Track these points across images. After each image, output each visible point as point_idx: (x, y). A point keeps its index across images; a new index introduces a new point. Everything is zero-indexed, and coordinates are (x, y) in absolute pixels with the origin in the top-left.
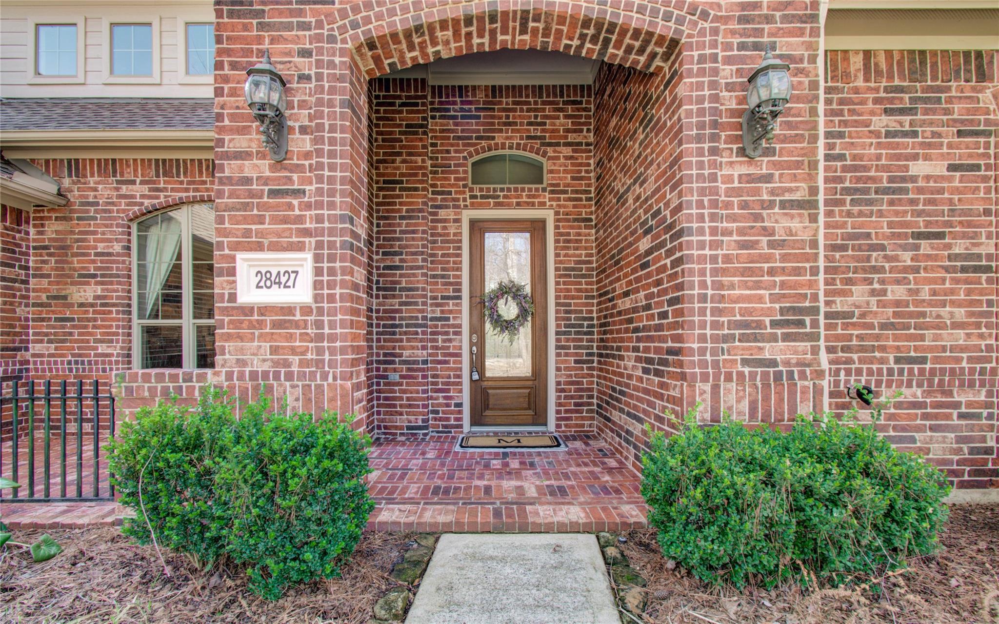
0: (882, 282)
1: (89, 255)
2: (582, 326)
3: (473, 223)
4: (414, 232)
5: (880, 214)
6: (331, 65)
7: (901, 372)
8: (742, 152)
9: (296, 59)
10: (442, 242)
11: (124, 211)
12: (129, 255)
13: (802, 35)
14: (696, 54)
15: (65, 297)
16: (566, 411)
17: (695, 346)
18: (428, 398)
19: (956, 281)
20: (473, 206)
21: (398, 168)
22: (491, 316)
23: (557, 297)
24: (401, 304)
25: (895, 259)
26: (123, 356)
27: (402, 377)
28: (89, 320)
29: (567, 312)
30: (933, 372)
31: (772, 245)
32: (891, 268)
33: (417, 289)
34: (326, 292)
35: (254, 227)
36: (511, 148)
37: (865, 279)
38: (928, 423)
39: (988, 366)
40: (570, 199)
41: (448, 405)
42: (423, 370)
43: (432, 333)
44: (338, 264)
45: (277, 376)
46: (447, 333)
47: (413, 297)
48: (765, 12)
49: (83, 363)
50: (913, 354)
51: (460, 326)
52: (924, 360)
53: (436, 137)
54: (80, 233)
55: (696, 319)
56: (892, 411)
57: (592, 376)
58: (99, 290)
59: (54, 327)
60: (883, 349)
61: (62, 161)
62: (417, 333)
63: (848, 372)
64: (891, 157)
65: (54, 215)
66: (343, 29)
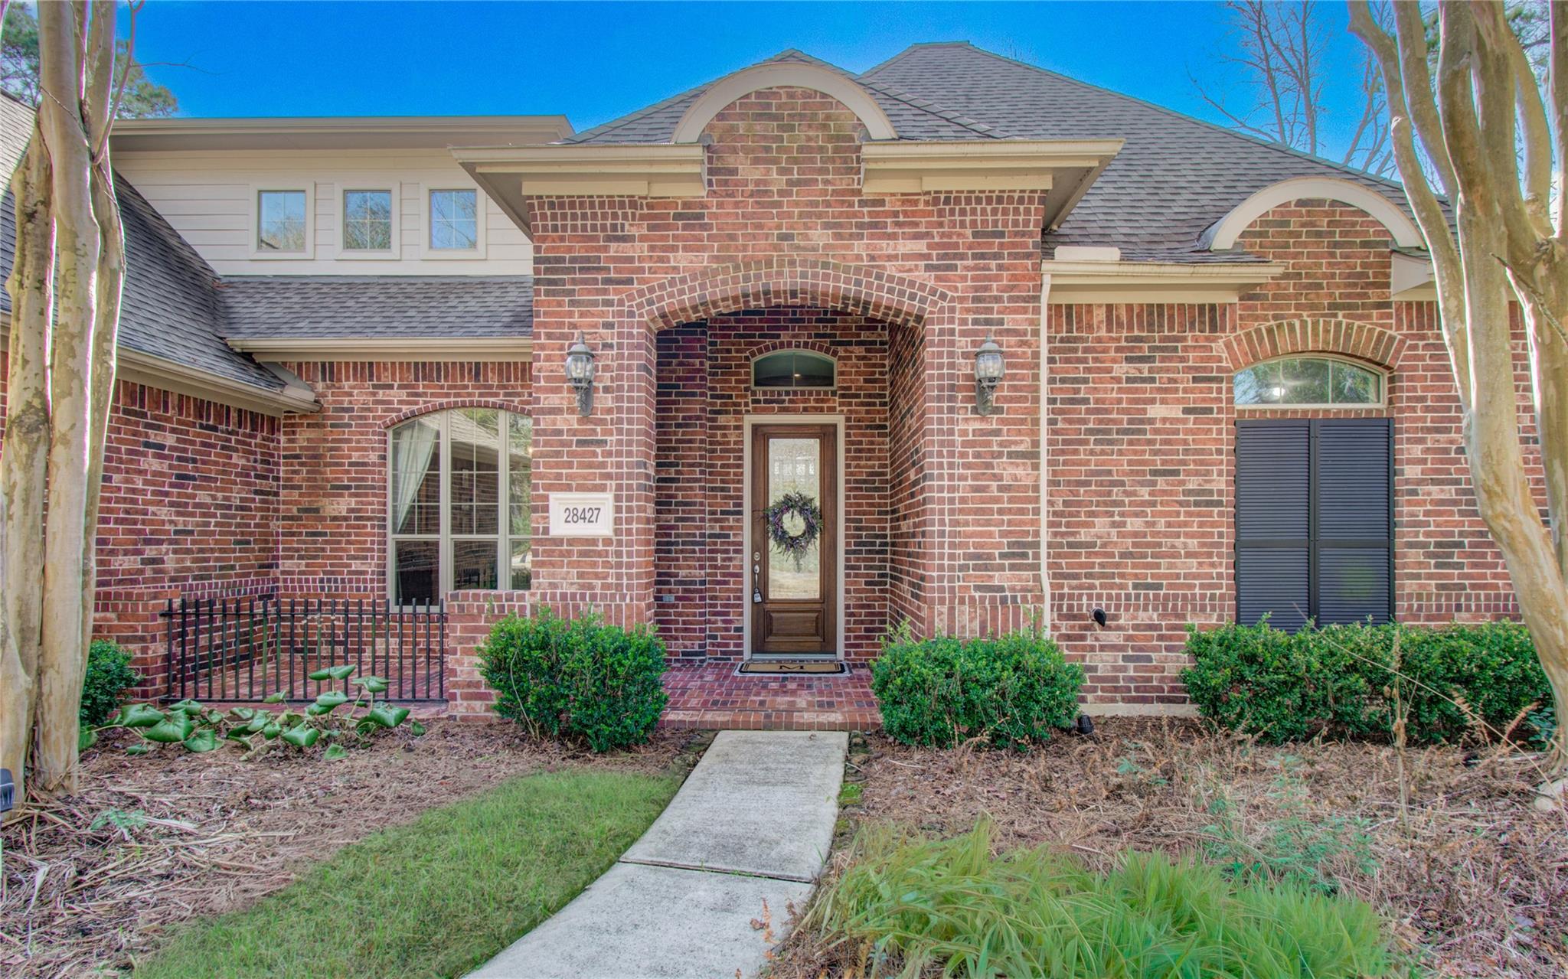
0: (1122, 514)
1: (343, 464)
2: (873, 544)
3: (756, 428)
4: (690, 441)
5: (1121, 453)
6: (630, 335)
7: (1137, 597)
8: (975, 410)
9: (601, 330)
10: (722, 451)
11: (380, 417)
12: (384, 465)
13: (1026, 312)
14: (936, 328)
15: (317, 510)
16: (856, 638)
17: (935, 574)
18: (706, 622)
19: (1189, 514)
20: (756, 411)
21: (674, 371)
22: (775, 532)
23: (847, 513)
24: (677, 520)
25: (1134, 494)
26: (379, 573)
27: (677, 598)
28: (342, 535)
29: (857, 529)
30: (1166, 597)
31: (1001, 489)
32: (1131, 502)
33: (695, 504)
34: (624, 526)
35: (564, 471)
36: (798, 346)
37: (1107, 512)
38: (1163, 644)
39: (1218, 592)
40: (862, 404)
41: (727, 630)
42: (701, 591)
43: (711, 551)
44: (634, 504)
45: (583, 597)
46: (727, 551)
47: (690, 512)
48: (995, 293)
49: (336, 581)
50: (1149, 581)
51: (741, 544)
52: (1159, 587)
53: (715, 336)
54: (334, 441)
55: (936, 551)
56: (1131, 632)
57: (885, 599)
58: (353, 503)
59: (305, 542)
60: (1122, 576)
61: (315, 364)
62: (694, 552)
63: (1090, 597)
64: (1131, 401)
65: (305, 422)
66: (640, 306)
